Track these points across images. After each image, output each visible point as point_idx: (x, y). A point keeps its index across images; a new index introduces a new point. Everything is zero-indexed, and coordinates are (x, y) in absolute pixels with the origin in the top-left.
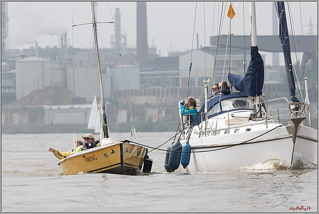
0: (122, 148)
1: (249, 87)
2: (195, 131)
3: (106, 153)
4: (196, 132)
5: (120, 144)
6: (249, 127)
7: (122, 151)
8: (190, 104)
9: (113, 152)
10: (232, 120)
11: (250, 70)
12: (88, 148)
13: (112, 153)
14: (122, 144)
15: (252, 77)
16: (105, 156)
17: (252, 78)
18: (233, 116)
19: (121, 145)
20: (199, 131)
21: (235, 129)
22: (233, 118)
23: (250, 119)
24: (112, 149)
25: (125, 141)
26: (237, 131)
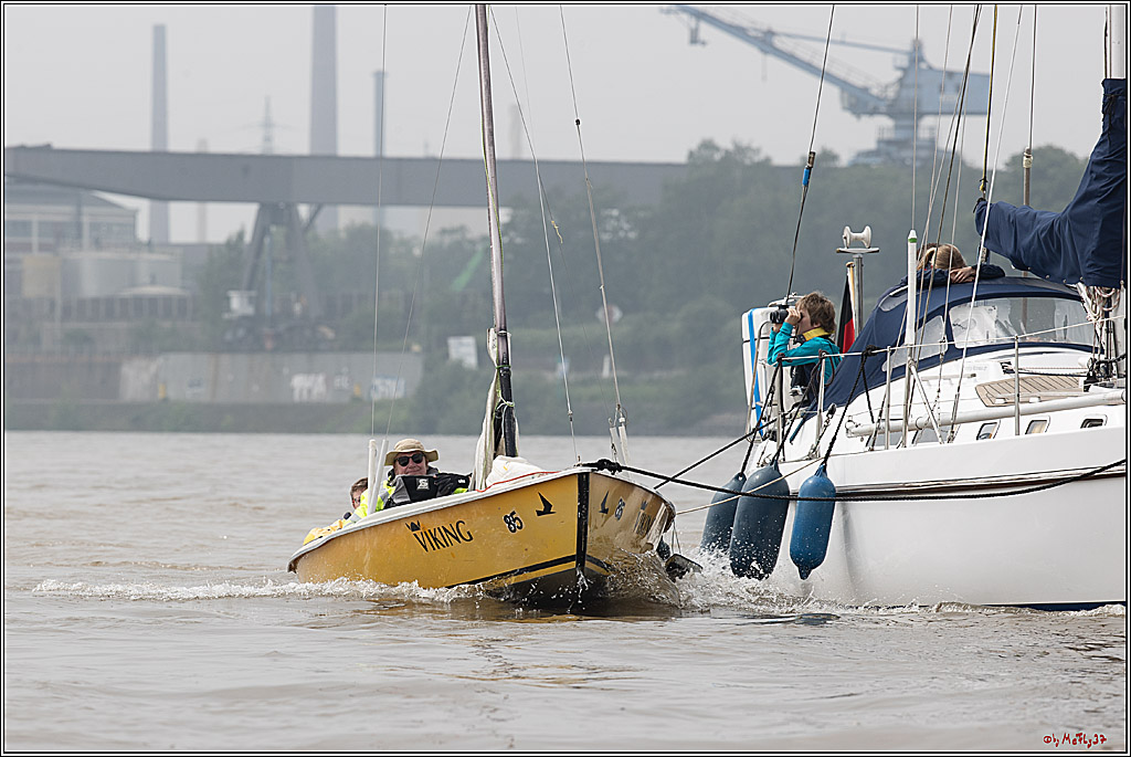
0: (587, 494)
1: (1091, 246)
2: (849, 425)
3: (514, 513)
4: (855, 429)
5: (580, 475)
6: (1093, 413)
7: (587, 507)
8: (807, 317)
9: (548, 508)
10: (1006, 386)
11: (1098, 178)
12: (417, 496)
13: (539, 513)
14: (587, 474)
15: (1105, 205)
16: (510, 523)
17: (1108, 208)
18: (1010, 367)
19: (583, 480)
20: (867, 424)
21: (1029, 418)
22: (1008, 376)
23: (1091, 380)
24: (541, 497)
25: (602, 464)
26: (1037, 429)
